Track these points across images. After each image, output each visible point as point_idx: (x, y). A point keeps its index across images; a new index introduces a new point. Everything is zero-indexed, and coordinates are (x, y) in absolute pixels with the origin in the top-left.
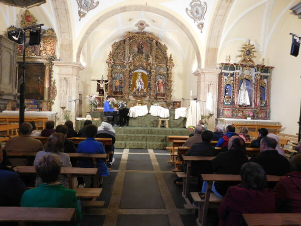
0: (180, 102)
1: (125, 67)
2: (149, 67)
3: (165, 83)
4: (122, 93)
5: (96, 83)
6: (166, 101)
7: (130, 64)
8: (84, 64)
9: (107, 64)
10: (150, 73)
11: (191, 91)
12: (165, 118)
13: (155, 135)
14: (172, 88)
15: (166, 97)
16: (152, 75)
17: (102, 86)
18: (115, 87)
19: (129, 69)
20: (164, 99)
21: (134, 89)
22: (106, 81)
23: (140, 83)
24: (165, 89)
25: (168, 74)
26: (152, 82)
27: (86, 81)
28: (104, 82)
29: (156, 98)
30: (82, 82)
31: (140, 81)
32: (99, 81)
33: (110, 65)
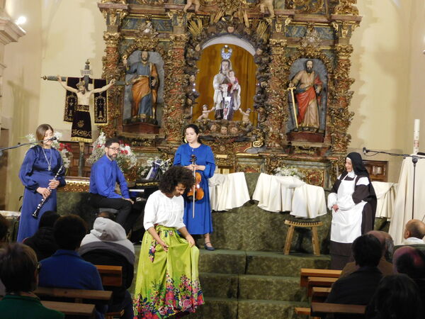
0: (384, 164)
1: (170, 26)
2: (261, 28)
3: (325, 90)
4: (156, 128)
5: (63, 87)
6: (325, 161)
7: (189, 16)
8: (21, 21)
9: (101, 17)
10: (267, 50)
11: (417, 122)
12: (308, 220)
13: (270, 279)
14: (350, 109)
15: (327, 143)
16: (275, 58)
17: (85, 99)
18: (132, 101)
19: (184, 36)
20: (318, 151)
21: (205, 113)
22: (99, 83)
23: (225, 87)
24: (325, 111)
25: (335, 53)
26: (273, 87)
27: (22, 80)
28: (91, 86)
29: (289, 149)
30: (10, 83)
31: (226, 81)
32: (73, 82)
33: (113, 20)
